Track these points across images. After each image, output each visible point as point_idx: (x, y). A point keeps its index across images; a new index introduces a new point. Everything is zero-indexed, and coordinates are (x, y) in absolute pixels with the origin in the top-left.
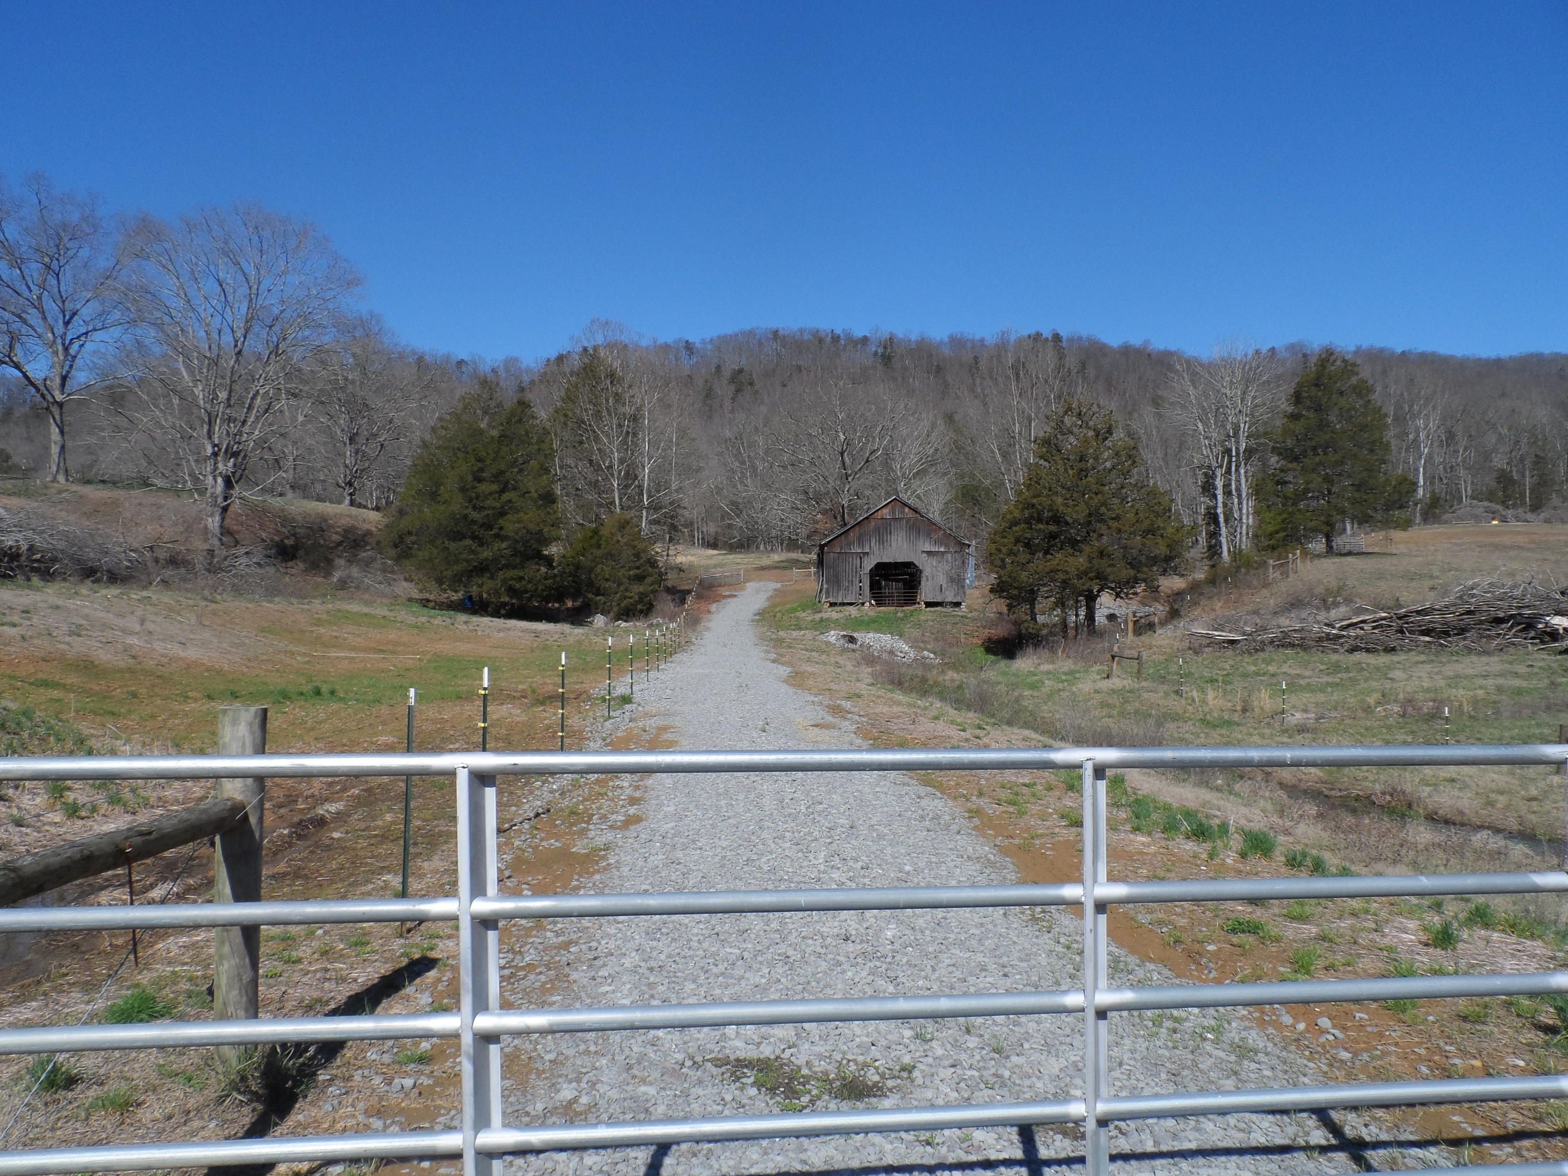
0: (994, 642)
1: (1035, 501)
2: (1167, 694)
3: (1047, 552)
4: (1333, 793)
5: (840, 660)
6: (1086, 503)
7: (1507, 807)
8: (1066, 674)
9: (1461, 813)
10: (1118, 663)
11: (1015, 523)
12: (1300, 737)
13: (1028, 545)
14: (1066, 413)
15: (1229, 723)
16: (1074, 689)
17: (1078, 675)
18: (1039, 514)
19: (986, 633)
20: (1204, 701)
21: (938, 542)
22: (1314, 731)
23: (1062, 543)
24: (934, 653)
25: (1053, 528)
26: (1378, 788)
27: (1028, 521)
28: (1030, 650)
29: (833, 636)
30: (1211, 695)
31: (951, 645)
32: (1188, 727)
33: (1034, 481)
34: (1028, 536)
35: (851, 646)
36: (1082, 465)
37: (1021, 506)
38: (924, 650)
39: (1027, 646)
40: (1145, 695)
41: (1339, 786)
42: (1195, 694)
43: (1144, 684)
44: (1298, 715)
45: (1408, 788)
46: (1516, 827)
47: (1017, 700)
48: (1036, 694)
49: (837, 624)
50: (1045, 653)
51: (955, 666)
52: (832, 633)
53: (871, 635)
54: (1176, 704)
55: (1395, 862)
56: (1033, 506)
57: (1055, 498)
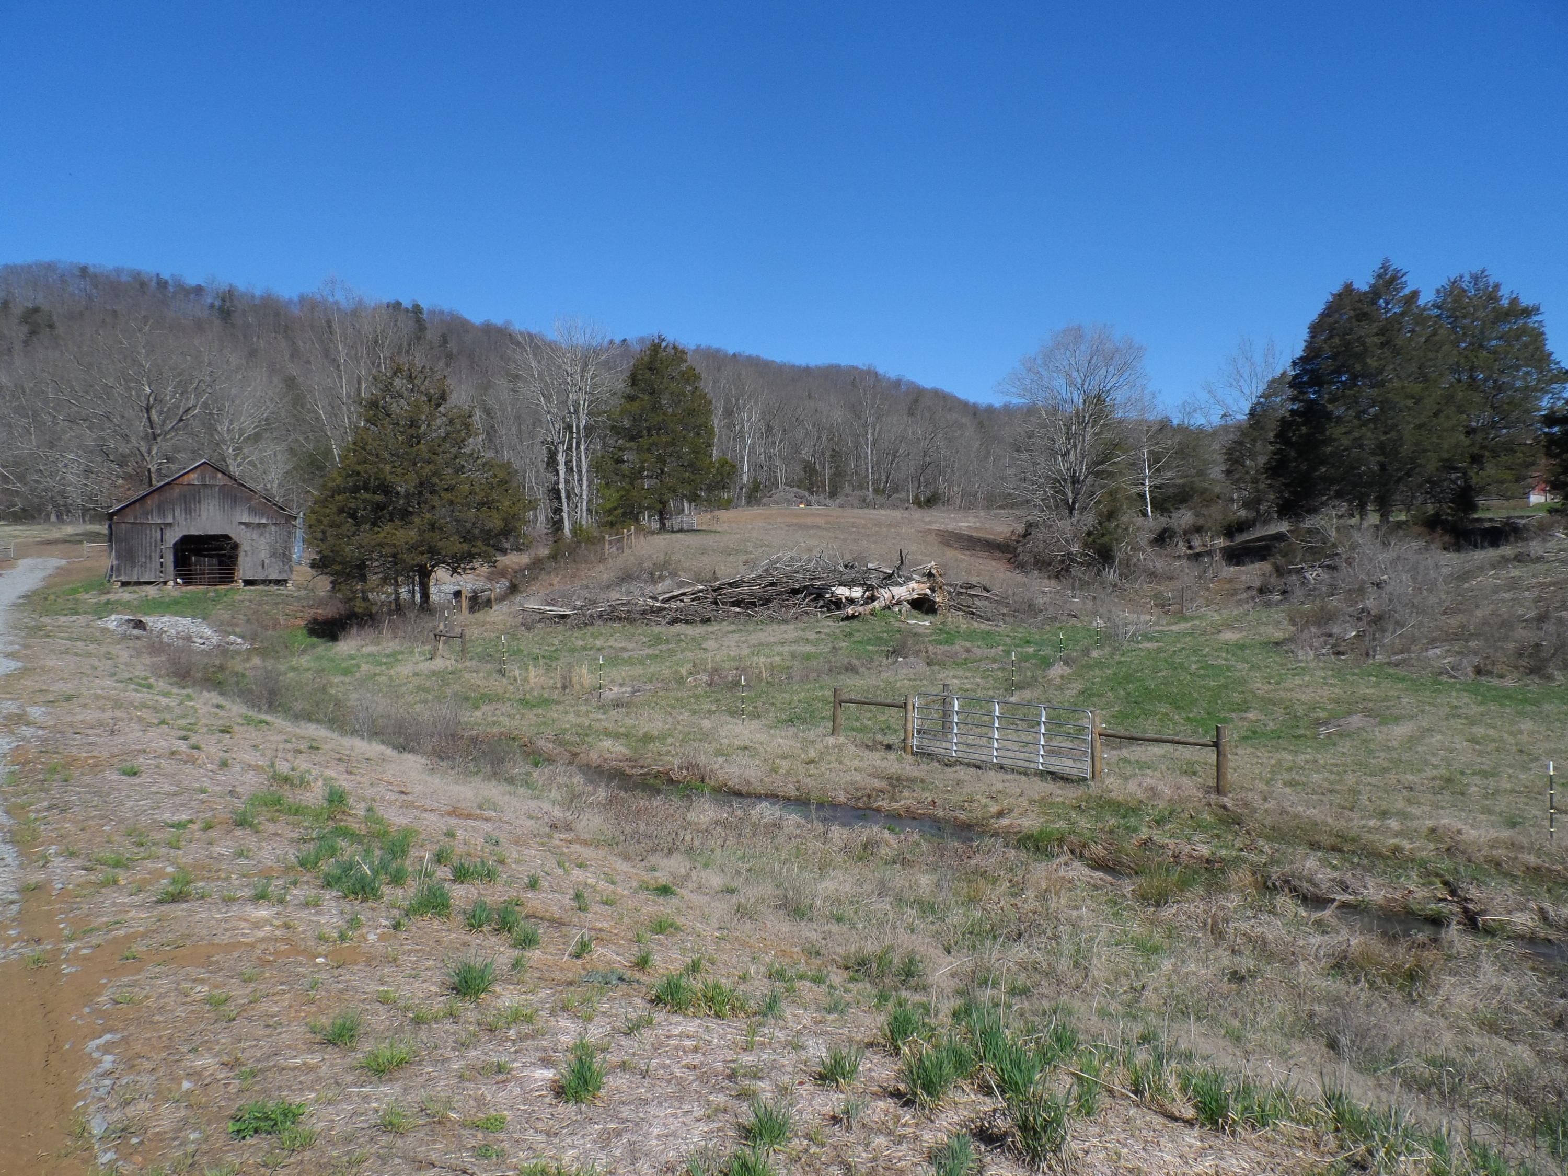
0: (319, 624)
1: (359, 468)
2: (489, 674)
3: (374, 524)
4: (634, 771)
5: (114, 650)
6: (417, 473)
7: (788, 773)
8: (388, 656)
9: (749, 783)
10: (445, 643)
11: (338, 491)
12: (614, 712)
13: (353, 515)
14: (395, 374)
15: (545, 702)
16: (392, 672)
17: (400, 657)
18: (365, 482)
19: (309, 614)
20: (526, 680)
21: (252, 511)
22: (628, 705)
23: (391, 514)
24: (243, 637)
25: (379, 498)
26: (676, 762)
27: (355, 489)
28: (354, 630)
29: (112, 622)
30: (532, 673)
31: (266, 628)
32: (506, 708)
33: (360, 446)
34: (353, 505)
35: (137, 632)
36: (413, 431)
37: (344, 473)
38: (230, 634)
39: (351, 626)
40: (467, 676)
41: (641, 763)
42: (517, 672)
43: (468, 664)
44: (615, 689)
45: (702, 760)
46: (794, 793)
47: (324, 689)
48: (347, 680)
49: (126, 606)
50: (369, 633)
51: (263, 653)
52: (113, 617)
53: (166, 619)
54: (496, 684)
55: (670, 852)
56: (358, 473)
57: (382, 466)
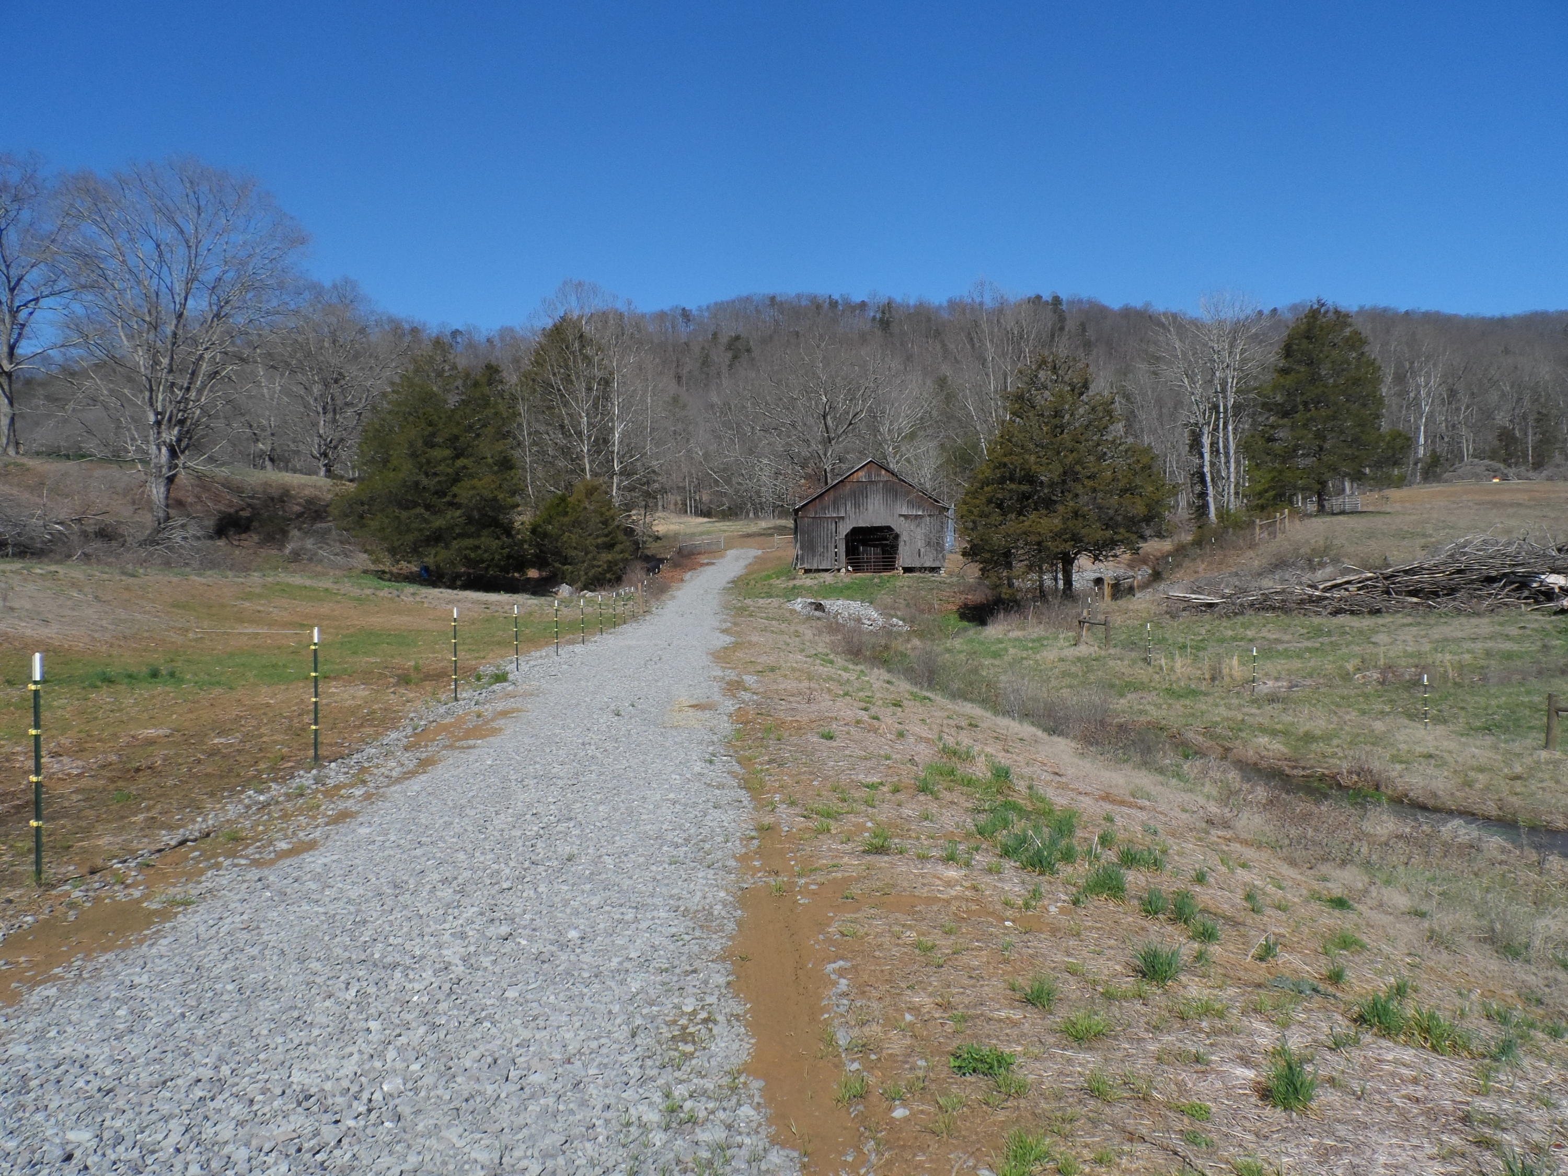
0: (969, 609)
1: (1006, 460)
2: (1134, 662)
3: (1020, 513)
4: (1295, 772)
5: (801, 629)
6: (1061, 462)
7: (1487, 788)
8: (1033, 641)
9: (1435, 795)
10: (1089, 629)
11: (988, 483)
12: (1269, 708)
13: (1000, 506)
14: (1040, 367)
15: (1193, 693)
16: (1038, 657)
17: (1045, 643)
18: (1011, 473)
19: (960, 599)
20: (1172, 669)
21: (911, 504)
22: (1284, 700)
23: (1036, 503)
24: (903, 620)
25: (1025, 488)
26: (1345, 766)
27: (1002, 480)
28: (1001, 616)
29: (798, 604)
30: (1178, 664)
31: (922, 612)
32: (1152, 697)
33: (1007, 438)
34: (1000, 496)
35: (817, 614)
36: (1057, 421)
37: (992, 466)
38: (893, 617)
39: (998, 611)
40: (1111, 663)
41: (1302, 764)
42: (1163, 662)
43: (1112, 651)
44: (1270, 683)
45: (1376, 765)
46: (1494, 813)
47: (975, 671)
48: (997, 662)
49: (809, 591)
50: (1014, 618)
51: (921, 635)
52: (799, 600)
53: (840, 602)
54: (1142, 673)
55: (1344, 863)
56: (1005, 465)
57: (1027, 457)
